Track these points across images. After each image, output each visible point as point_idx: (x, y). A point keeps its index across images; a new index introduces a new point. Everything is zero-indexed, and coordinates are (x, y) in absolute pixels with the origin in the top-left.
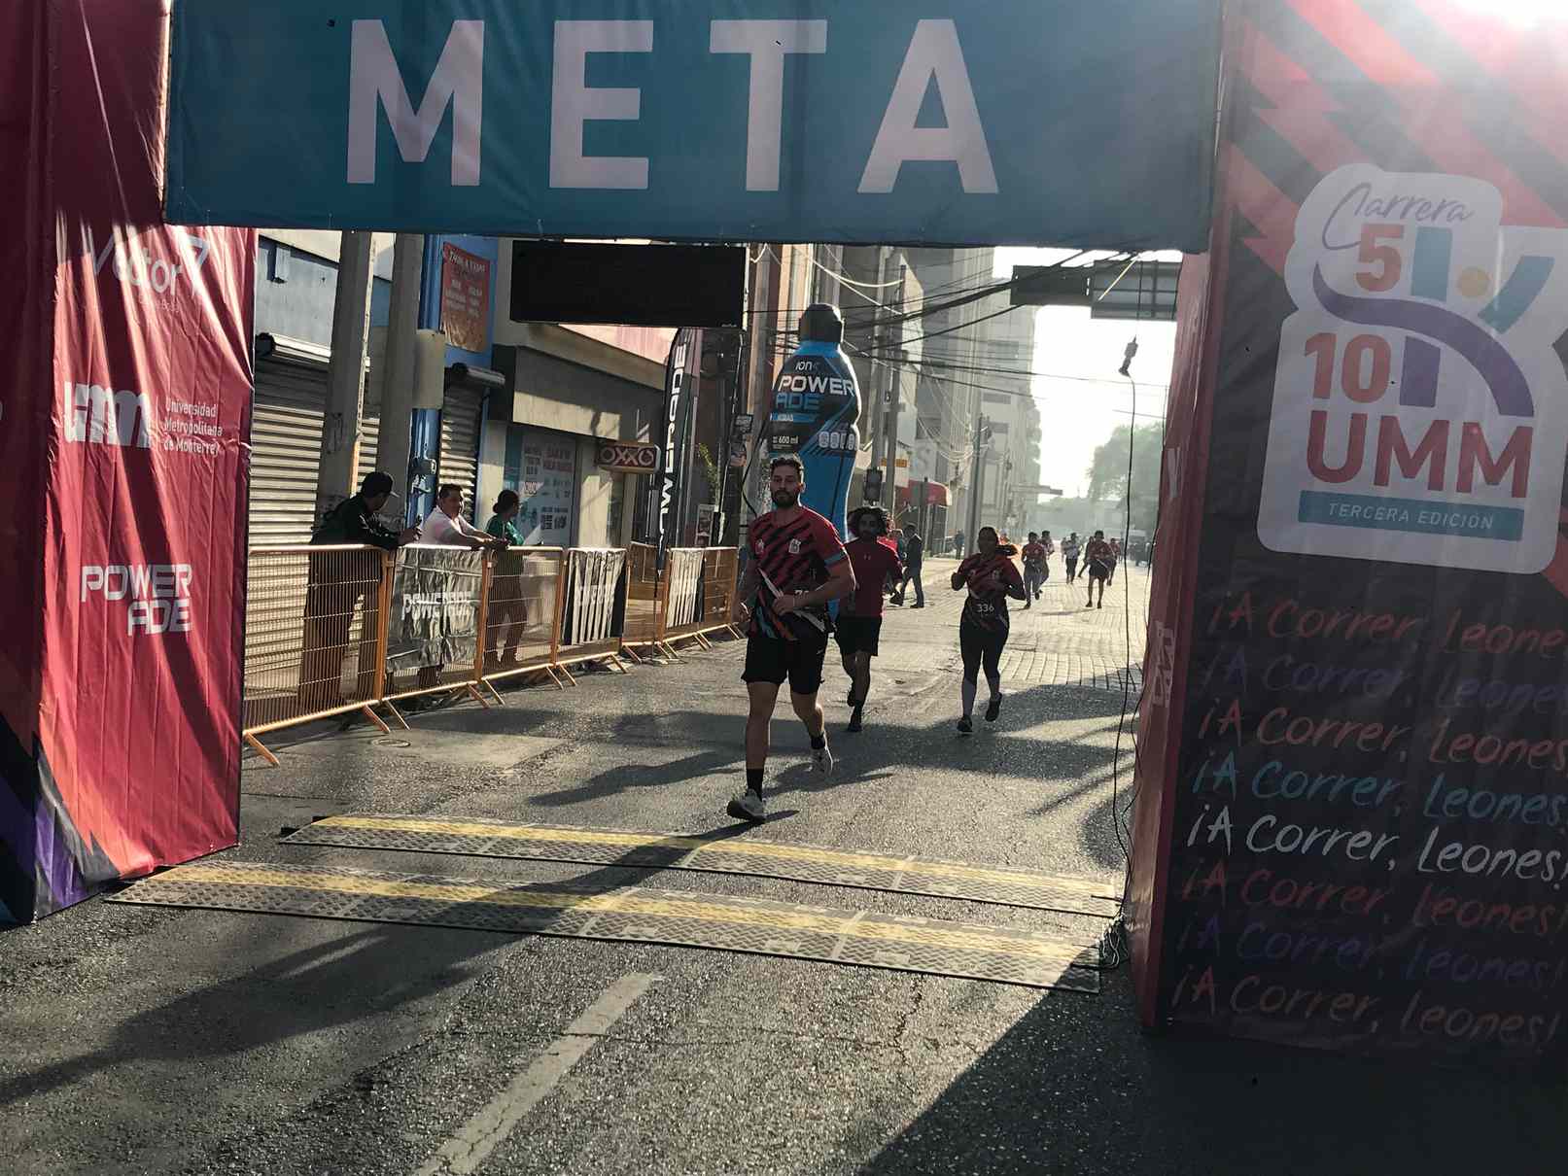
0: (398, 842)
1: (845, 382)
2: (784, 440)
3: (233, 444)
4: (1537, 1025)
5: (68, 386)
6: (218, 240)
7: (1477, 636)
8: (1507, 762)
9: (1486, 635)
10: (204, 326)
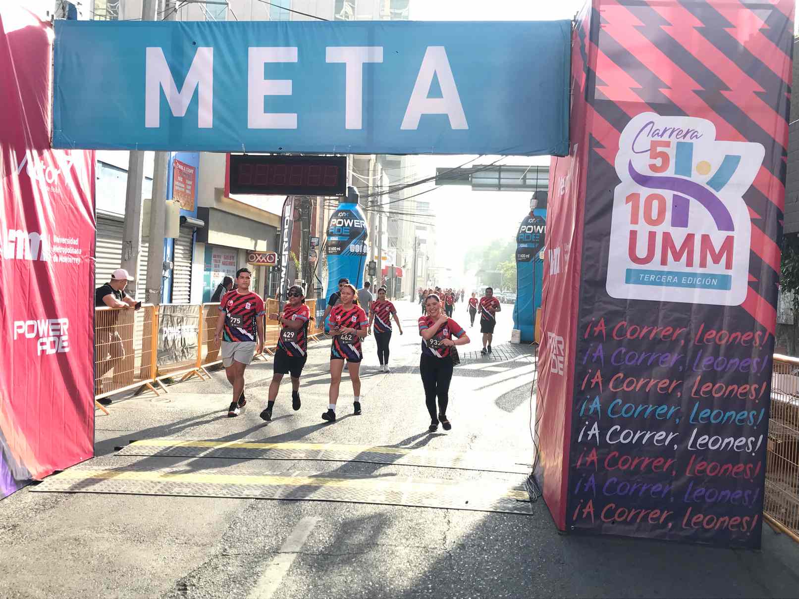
1: (361, 221)
2: (334, 249)
3: (87, 258)
4: (747, 520)
5: (5, 231)
6: (78, 157)
7: (712, 336)
8: (728, 395)
9: (716, 335)
10: (71, 199)
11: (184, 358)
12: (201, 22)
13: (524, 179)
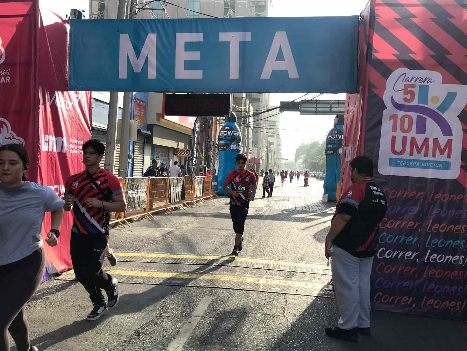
0: (134, 259)
1: (237, 132)
2: (222, 147)
4: (459, 304)
5: (43, 136)
6: (83, 95)
7: (439, 197)
9: (441, 196)
10: (79, 119)
11: (139, 208)
12: (150, 19)
13: (331, 107)
